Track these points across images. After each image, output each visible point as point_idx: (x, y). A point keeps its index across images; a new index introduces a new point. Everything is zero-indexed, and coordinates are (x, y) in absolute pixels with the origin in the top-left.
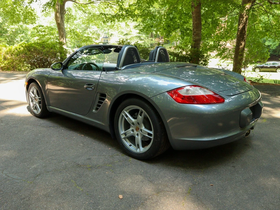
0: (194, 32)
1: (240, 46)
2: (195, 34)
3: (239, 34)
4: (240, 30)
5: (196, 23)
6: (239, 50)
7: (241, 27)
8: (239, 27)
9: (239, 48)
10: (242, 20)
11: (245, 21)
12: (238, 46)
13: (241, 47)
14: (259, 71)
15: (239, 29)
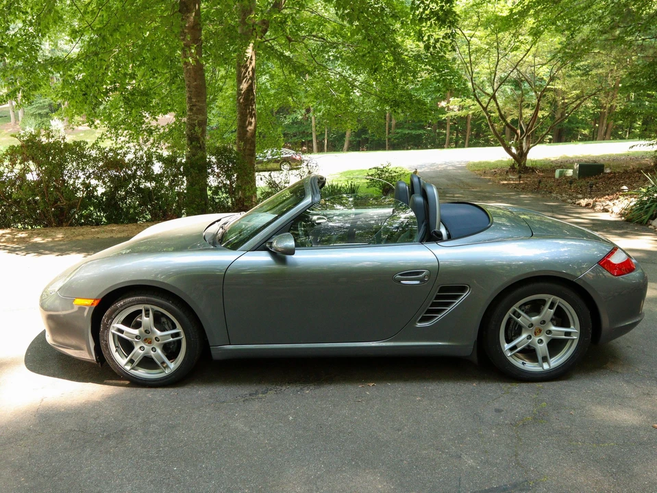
0: (193, 106)
1: (248, 126)
2: (195, 109)
3: (241, 100)
4: (242, 92)
5: (196, 85)
6: (246, 134)
7: (244, 86)
8: (241, 87)
9: (247, 131)
10: (245, 73)
11: (251, 73)
12: (243, 127)
13: (251, 128)
14: (288, 168)
15: (242, 90)
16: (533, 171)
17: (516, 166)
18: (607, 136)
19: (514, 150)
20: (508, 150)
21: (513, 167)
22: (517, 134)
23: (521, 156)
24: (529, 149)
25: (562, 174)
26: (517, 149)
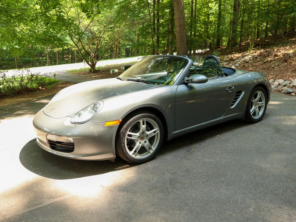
16: (99, 72)
17: (92, 70)
18: (117, 57)
19: (90, 63)
20: (88, 63)
21: (90, 71)
22: (91, 56)
23: (94, 66)
24: (96, 62)
25: (113, 71)
26: (91, 63)
